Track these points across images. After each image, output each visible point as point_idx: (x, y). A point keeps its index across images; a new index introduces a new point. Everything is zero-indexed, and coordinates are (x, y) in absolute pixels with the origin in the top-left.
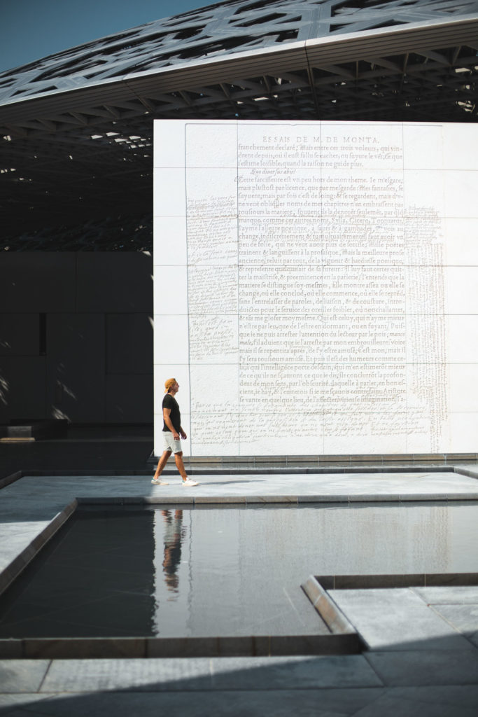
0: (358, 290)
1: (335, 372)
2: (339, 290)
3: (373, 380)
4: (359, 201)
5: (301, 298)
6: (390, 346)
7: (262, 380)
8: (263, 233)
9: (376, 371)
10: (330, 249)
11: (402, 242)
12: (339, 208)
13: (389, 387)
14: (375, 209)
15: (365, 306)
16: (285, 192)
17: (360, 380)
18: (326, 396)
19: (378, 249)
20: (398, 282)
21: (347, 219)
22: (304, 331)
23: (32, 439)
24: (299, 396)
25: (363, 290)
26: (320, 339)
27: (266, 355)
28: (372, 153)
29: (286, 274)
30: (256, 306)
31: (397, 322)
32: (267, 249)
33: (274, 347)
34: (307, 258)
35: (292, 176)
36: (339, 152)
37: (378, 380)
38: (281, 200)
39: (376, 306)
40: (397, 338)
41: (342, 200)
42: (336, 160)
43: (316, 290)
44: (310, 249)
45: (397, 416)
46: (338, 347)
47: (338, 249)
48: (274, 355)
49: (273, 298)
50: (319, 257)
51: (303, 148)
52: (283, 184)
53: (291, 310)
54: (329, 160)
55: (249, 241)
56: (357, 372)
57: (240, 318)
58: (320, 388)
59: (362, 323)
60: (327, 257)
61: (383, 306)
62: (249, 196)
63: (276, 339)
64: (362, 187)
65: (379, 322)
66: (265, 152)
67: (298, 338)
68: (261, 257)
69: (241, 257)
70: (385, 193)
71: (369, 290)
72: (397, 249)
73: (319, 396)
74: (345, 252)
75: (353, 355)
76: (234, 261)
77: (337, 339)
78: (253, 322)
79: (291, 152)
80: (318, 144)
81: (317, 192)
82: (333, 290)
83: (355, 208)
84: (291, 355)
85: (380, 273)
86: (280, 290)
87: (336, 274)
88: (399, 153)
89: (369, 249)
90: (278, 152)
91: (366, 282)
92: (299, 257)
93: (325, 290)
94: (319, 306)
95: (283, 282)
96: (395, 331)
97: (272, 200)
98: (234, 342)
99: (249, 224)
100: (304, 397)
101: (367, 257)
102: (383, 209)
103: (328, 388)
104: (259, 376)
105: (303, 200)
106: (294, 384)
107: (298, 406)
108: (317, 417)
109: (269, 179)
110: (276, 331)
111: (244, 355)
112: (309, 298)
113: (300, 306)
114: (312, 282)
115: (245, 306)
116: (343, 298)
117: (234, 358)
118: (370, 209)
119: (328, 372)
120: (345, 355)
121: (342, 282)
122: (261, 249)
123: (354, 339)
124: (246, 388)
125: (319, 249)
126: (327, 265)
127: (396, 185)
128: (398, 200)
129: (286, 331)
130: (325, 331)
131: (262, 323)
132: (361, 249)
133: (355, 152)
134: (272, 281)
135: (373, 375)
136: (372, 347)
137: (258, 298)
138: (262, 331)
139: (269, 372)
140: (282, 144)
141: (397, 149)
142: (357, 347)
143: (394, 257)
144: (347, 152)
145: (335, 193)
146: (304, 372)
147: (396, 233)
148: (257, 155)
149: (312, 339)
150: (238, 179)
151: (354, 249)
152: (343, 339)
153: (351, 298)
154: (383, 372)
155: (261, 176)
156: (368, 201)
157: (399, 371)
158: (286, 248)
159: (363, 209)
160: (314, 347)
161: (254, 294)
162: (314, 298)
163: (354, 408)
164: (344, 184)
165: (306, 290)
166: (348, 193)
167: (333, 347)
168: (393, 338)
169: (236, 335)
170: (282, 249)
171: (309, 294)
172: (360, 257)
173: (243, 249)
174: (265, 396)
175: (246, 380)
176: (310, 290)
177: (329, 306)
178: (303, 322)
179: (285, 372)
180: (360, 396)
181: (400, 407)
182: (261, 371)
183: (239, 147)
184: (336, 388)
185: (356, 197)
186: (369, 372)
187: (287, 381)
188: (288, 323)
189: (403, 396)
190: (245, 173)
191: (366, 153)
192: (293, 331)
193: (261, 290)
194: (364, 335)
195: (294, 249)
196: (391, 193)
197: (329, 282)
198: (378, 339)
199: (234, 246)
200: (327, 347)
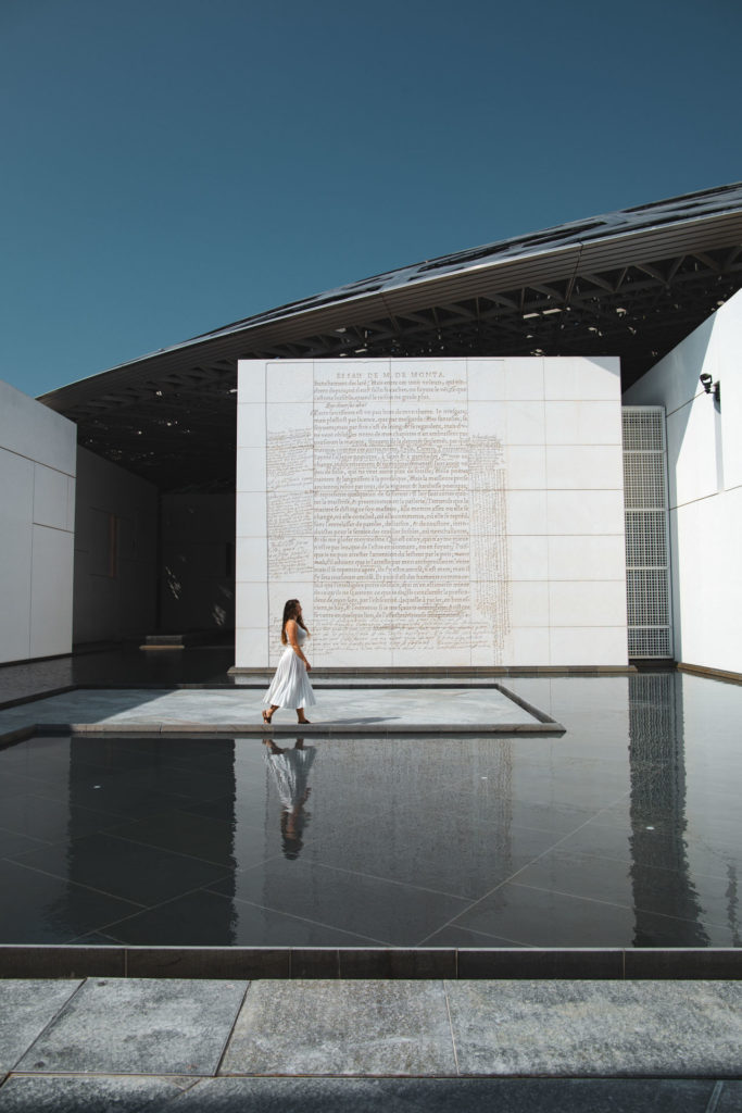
0: (425, 513)
1: (403, 589)
2: (406, 513)
3: (439, 597)
4: (426, 431)
5: (371, 521)
6: (455, 565)
7: (335, 597)
8: (337, 461)
9: (441, 588)
10: (398, 475)
11: (467, 468)
12: (407, 438)
13: (455, 604)
14: (441, 438)
15: (431, 528)
16: (356, 424)
17: (426, 597)
18: (395, 612)
19: (445, 475)
20: (462, 505)
21: (415, 448)
22: (374, 551)
23: (182, 647)
24: (369, 612)
25: (429, 513)
26: (389, 558)
27: (339, 574)
28: (439, 387)
29: (357, 498)
30: (330, 529)
31: (461, 543)
32: (340, 476)
33: (346, 567)
34: (376, 484)
35: (364, 409)
36: (407, 386)
37: (443, 597)
38: (353, 431)
39: (442, 528)
40: (462, 558)
41: (409, 430)
42: (405, 394)
43: (385, 513)
44: (379, 476)
45: (462, 631)
46: (405, 566)
47: (406, 475)
48: (347, 574)
49: (345, 521)
50: (389, 483)
51: (374, 383)
52: (355, 416)
53: (362, 532)
54: (397, 394)
55: (324, 469)
56: (424, 589)
57: (315, 540)
58: (389, 605)
59: (428, 543)
60: (395, 483)
61: (448, 528)
62: (325, 428)
63: (348, 559)
64: (428, 418)
65: (445, 543)
66: (340, 388)
67: (369, 558)
68: (334, 483)
69: (317, 484)
70: (450, 423)
71: (435, 513)
72: (462, 475)
73: (388, 612)
74: (412, 478)
75: (420, 574)
76: (311, 487)
77: (405, 558)
78: (328, 544)
79: (362, 387)
80: (388, 379)
81: (386, 424)
82: (401, 513)
83: (422, 438)
84: (362, 574)
85: (446, 498)
86: (352, 514)
87: (404, 498)
88: (463, 386)
89: (435, 475)
90: (351, 387)
91: (433, 505)
92: (370, 483)
93: (394, 513)
94: (388, 528)
95: (355, 506)
96: (460, 551)
97: (345, 431)
98: (309, 562)
99: (323, 454)
100: (374, 612)
101: (434, 482)
102: (448, 438)
103: (396, 604)
104: (332, 593)
105: (374, 431)
106: (365, 600)
107: (368, 621)
108: (386, 631)
109: (342, 412)
110: (348, 552)
111: (319, 574)
112: (379, 521)
113: (371, 528)
114: (382, 506)
115: (320, 529)
116: (411, 521)
117: (309, 576)
118: (437, 438)
119: (396, 589)
120: (413, 573)
121: (410, 506)
122: (334, 476)
123: (422, 558)
124: (321, 604)
125: (388, 475)
126: (395, 490)
127: (461, 416)
128: (463, 430)
129: (357, 551)
130: (394, 551)
131: (335, 544)
132: (428, 475)
133: (422, 386)
134: (345, 505)
135: (438, 592)
136: (437, 566)
137: (331, 521)
138: (335, 552)
139: (341, 590)
140: (355, 380)
141: (461, 382)
142: (423, 566)
143: (459, 482)
144: (413, 386)
145: (403, 423)
146: (373, 589)
147: (461, 460)
148: (332, 391)
149: (382, 559)
150: (314, 413)
151: (421, 475)
152: (411, 559)
153: (419, 521)
154: (448, 589)
155: (335, 410)
156: (433, 430)
157: (464, 588)
158: (357, 475)
159: (429, 438)
160: (384, 566)
161: (328, 518)
162: (383, 521)
163: (422, 623)
164: (412, 416)
165: (376, 514)
166: (416, 423)
167: (401, 566)
168: (458, 558)
169: (311, 554)
170: (354, 476)
171: (379, 517)
172: (427, 482)
173: (318, 476)
174: (338, 612)
175: (321, 597)
176: (379, 513)
177: (398, 528)
178: (373, 544)
179: (357, 589)
180: (426, 612)
181: (465, 622)
182: (335, 589)
183: (316, 383)
184: (404, 605)
185: (422, 428)
186: (435, 589)
187: (358, 597)
188: (360, 544)
189: (468, 611)
190: (321, 407)
191: (433, 386)
192: (364, 551)
193: (334, 514)
194: (431, 555)
195: (365, 475)
196: (457, 423)
197: (398, 506)
198: (444, 558)
199: (310, 474)
200: (395, 566)
